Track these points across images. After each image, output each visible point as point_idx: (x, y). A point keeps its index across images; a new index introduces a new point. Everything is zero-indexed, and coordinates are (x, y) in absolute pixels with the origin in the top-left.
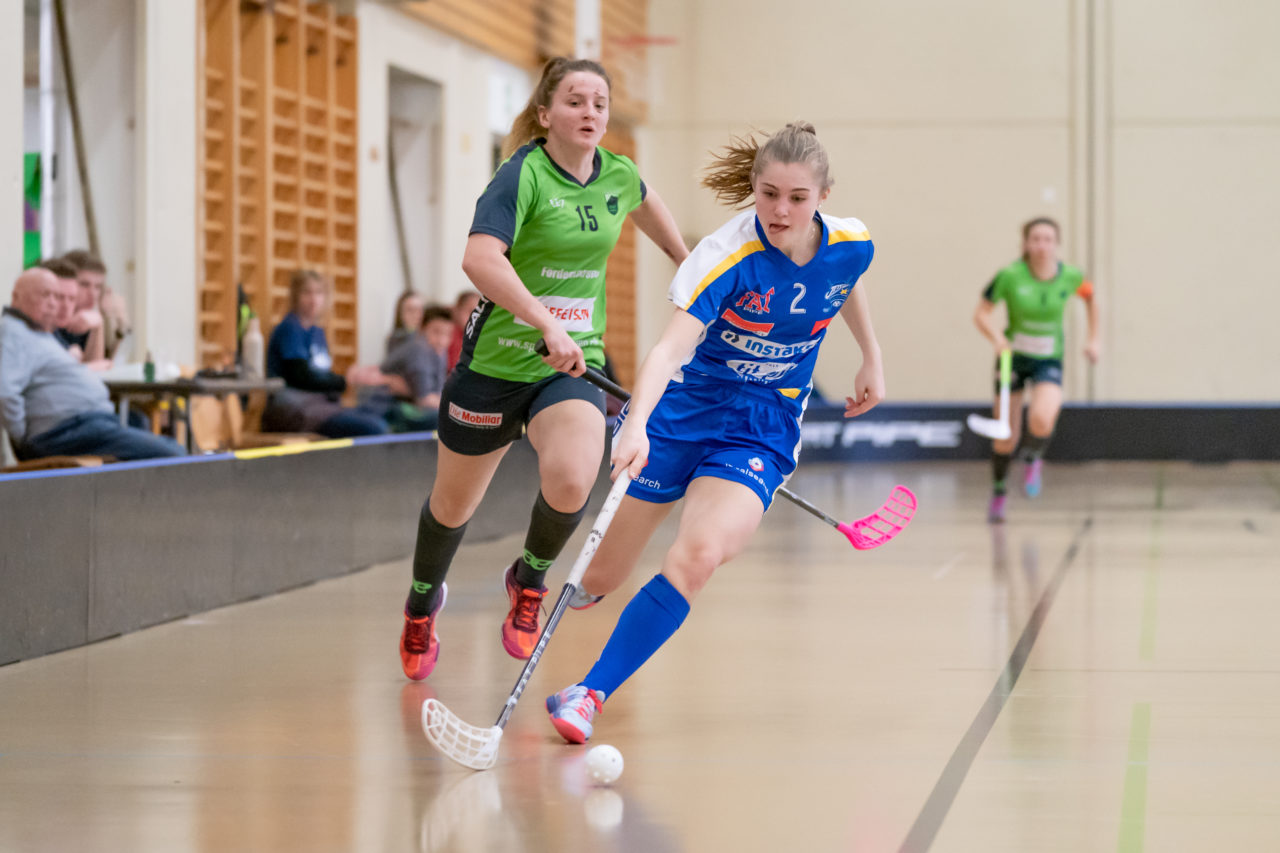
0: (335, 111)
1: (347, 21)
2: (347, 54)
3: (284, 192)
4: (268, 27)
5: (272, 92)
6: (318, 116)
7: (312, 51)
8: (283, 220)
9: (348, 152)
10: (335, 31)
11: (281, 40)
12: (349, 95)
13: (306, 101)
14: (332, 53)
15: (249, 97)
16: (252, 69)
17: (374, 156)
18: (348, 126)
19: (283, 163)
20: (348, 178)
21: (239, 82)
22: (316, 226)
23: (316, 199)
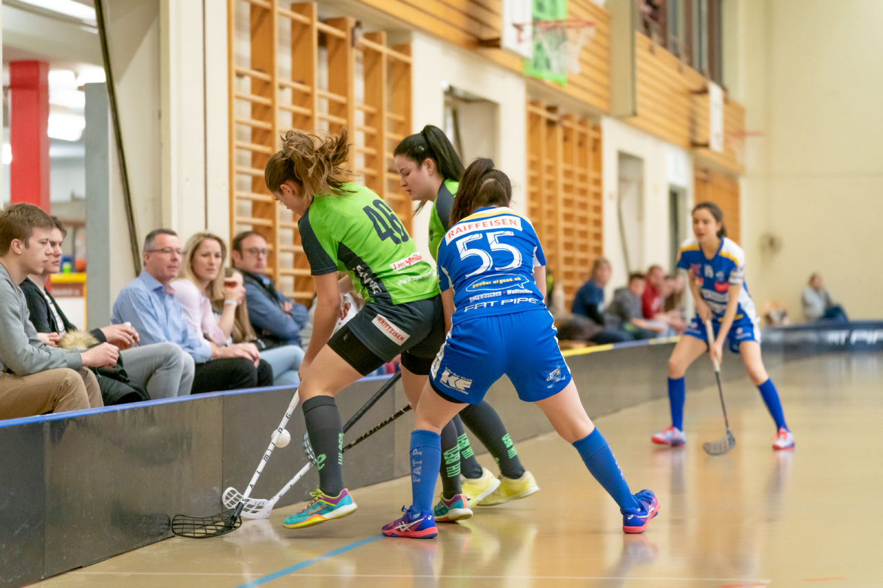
0: (592, 174)
1: (597, 128)
2: (597, 144)
3: (568, 217)
4: (559, 132)
5: (561, 166)
6: (583, 178)
7: (581, 144)
8: (568, 232)
9: (598, 196)
10: (592, 134)
11: (566, 139)
12: (598, 166)
13: (578, 170)
14: (589, 144)
15: (550, 169)
16: (552, 155)
17: (611, 197)
18: (598, 182)
19: (568, 203)
20: (598, 209)
21: (546, 162)
22: (583, 234)
23: (583, 220)
